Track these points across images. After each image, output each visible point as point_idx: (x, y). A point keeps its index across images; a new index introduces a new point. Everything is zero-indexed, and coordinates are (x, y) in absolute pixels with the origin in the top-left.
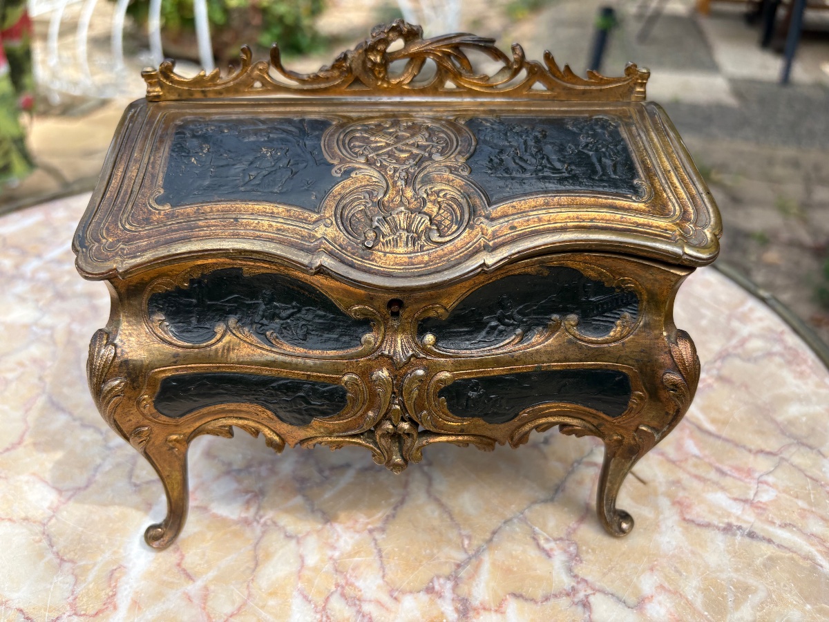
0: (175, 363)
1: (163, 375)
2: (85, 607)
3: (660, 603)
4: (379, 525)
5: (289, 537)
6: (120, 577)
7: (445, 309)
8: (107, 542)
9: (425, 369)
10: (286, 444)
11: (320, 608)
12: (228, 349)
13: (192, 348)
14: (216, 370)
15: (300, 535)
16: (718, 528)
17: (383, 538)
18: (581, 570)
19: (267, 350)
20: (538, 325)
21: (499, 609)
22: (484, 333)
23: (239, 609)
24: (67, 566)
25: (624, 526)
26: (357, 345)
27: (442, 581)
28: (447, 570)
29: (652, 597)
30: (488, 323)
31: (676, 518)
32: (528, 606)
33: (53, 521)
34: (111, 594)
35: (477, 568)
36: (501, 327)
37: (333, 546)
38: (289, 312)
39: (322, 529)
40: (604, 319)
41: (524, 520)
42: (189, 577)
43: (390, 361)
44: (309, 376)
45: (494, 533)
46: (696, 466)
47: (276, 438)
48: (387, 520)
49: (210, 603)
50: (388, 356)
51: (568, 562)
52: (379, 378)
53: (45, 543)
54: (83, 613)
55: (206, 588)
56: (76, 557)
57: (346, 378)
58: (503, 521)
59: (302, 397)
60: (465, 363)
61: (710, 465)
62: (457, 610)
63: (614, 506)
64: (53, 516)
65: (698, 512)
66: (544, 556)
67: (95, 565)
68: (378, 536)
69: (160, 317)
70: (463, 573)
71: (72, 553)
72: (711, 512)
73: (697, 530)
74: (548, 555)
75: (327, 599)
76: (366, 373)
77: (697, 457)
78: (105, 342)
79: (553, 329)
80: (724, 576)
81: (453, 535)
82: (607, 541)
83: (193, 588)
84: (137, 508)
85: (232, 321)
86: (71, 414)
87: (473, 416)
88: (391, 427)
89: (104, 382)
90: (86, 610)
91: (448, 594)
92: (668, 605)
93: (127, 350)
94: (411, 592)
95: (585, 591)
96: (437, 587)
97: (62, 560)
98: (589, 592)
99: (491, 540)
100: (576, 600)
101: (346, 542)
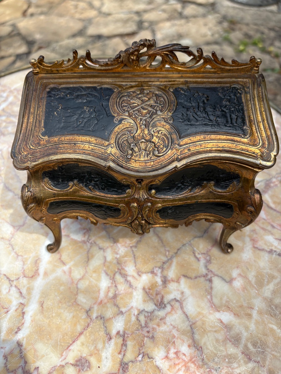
0: (54, 197)
1: (50, 202)
2: (28, 274)
3: (238, 281)
4: (134, 244)
5: (100, 249)
6: (39, 263)
7: (160, 181)
8: (33, 248)
9: (151, 203)
10: (98, 223)
11: (112, 278)
12: (75, 192)
13: (61, 191)
14: (70, 200)
15: (104, 248)
16: (267, 251)
17: (136, 250)
18: (211, 267)
19: (90, 193)
20: (197, 185)
21: (178, 281)
22: (175, 189)
23: (83, 277)
24: (20, 258)
25: (229, 250)
26: (124, 194)
27: (157, 269)
28: (159, 264)
29: (236, 278)
30: (177, 185)
31: (251, 246)
32: (188, 280)
33: (13, 239)
34: (37, 269)
35: (171, 264)
36: (183, 186)
37: (117, 253)
38: (97, 179)
39: (113, 245)
40: (226, 183)
41: (190, 245)
42: (64, 264)
43: (137, 201)
44: (106, 204)
45: (178, 250)
46: (263, 223)
47: (95, 221)
48: (138, 242)
49: (72, 274)
50: (137, 198)
51: (205, 263)
52: (133, 207)
53: (11, 248)
54: (27, 276)
55: (70, 268)
56: (23, 254)
57: (121, 205)
58: (182, 245)
59: (104, 210)
60: (167, 201)
61: (269, 223)
62: (162, 281)
63: (226, 242)
64: (13, 237)
65: (260, 244)
66: (197, 260)
67: (30, 257)
68: (134, 249)
69: (46, 179)
70: (165, 266)
71: (21, 252)
72: (266, 244)
73: (258, 252)
74: (198, 260)
75: (114, 275)
76: (128, 204)
77: (264, 219)
78: (27, 191)
79: (203, 187)
80: (265, 271)
81: (162, 250)
82: (222, 255)
83: (66, 268)
84: (43, 235)
85: (75, 181)
86: (14, 192)
87: (170, 219)
88: (138, 222)
89: (28, 205)
90: (28, 275)
91: (159, 274)
92: (241, 282)
93: (35, 193)
94: (145, 273)
95: (211, 275)
96: (155, 271)
97: (18, 255)
98: (212, 275)
99: (176, 253)
100: (207, 278)
101: (122, 251)
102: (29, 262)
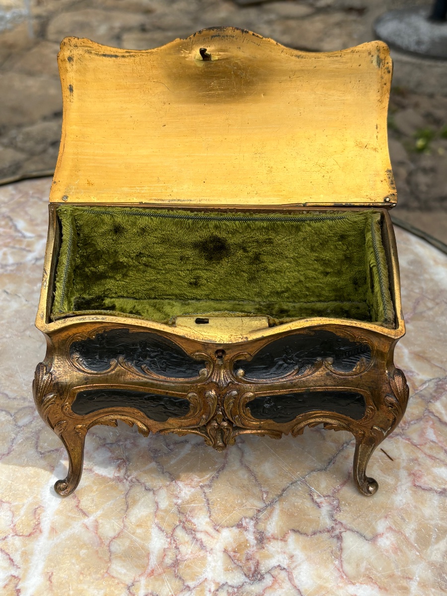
0: (86, 383)
1: (79, 391)
2: (22, 531)
3: (387, 538)
4: (207, 482)
5: (148, 489)
6: (41, 513)
7: (250, 355)
8: (28, 490)
9: (238, 391)
10: (150, 433)
11: (169, 535)
12: (118, 375)
13: (97, 374)
14: (110, 388)
15: (155, 489)
16: (436, 492)
17: (210, 492)
18: (339, 517)
19: (142, 377)
20: (308, 363)
21: (283, 539)
22: (274, 369)
23: (119, 534)
24: (6, 505)
25: (371, 489)
26: (197, 375)
27: (247, 520)
28: (251, 513)
29: (383, 534)
30: (277, 362)
31: (409, 484)
32: (301, 538)
34: (37, 523)
35: (271, 513)
36: (285, 365)
37: (177, 496)
38: (155, 354)
39: (170, 485)
40: (350, 361)
41: (305, 482)
42: (85, 514)
43: (217, 387)
44: (167, 393)
45: (284, 490)
46: (431, 448)
47: (145, 428)
48: (213, 479)
49: (100, 530)
50: (215, 383)
51: (331, 511)
52: (210, 396)
54: (21, 534)
55: (96, 521)
56: (11, 500)
57: (190, 395)
58: (291, 483)
59: (163, 405)
60: (262, 387)
61: (442, 447)
62: (256, 539)
63: (365, 475)
65: (425, 480)
66: (316, 507)
67: (23, 505)
68: (207, 490)
69: (77, 355)
70: (261, 516)
71: (7, 497)
72: (435, 481)
73: (421, 492)
74: (319, 506)
75: (174, 530)
76: (202, 392)
77: (433, 441)
78: (45, 372)
79: (317, 367)
80: (433, 522)
81: (256, 490)
82: (359, 498)
83: (89, 521)
84: (44, 469)
85: (121, 358)
87: (267, 418)
88: (216, 424)
89: (45, 396)
90: (23, 532)
91: (251, 529)
92: (392, 539)
93: (58, 376)
94: (227, 527)
95: (340, 529)
96: (244, 524)
97: (2, 501)
98: (343, 530)
99: (281, 495)
100: (333, 535)
101: (185, 493)
102: (22, 512)
